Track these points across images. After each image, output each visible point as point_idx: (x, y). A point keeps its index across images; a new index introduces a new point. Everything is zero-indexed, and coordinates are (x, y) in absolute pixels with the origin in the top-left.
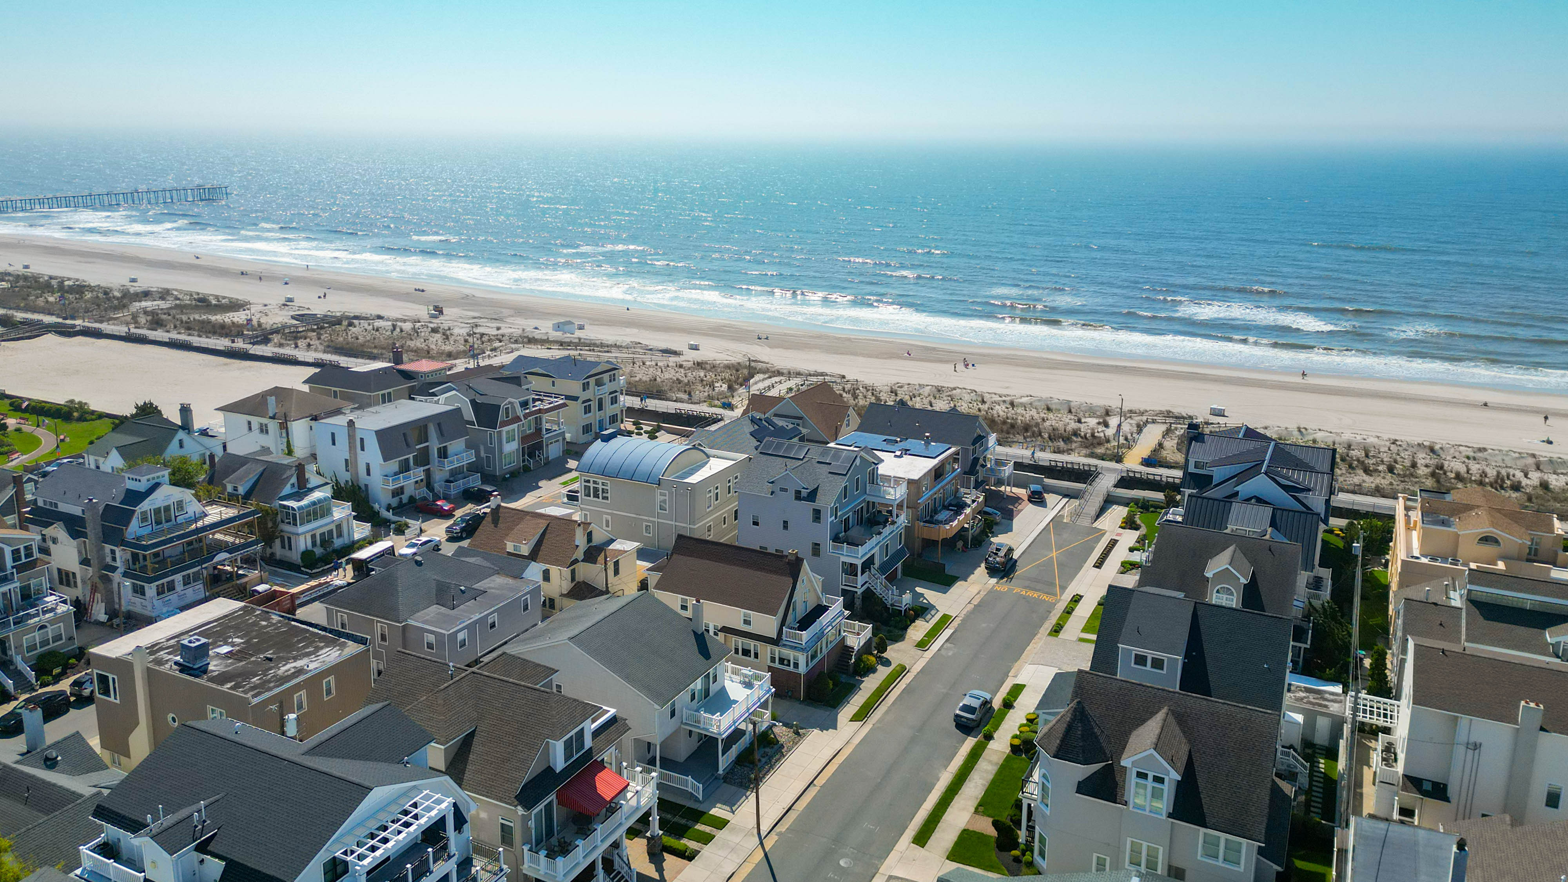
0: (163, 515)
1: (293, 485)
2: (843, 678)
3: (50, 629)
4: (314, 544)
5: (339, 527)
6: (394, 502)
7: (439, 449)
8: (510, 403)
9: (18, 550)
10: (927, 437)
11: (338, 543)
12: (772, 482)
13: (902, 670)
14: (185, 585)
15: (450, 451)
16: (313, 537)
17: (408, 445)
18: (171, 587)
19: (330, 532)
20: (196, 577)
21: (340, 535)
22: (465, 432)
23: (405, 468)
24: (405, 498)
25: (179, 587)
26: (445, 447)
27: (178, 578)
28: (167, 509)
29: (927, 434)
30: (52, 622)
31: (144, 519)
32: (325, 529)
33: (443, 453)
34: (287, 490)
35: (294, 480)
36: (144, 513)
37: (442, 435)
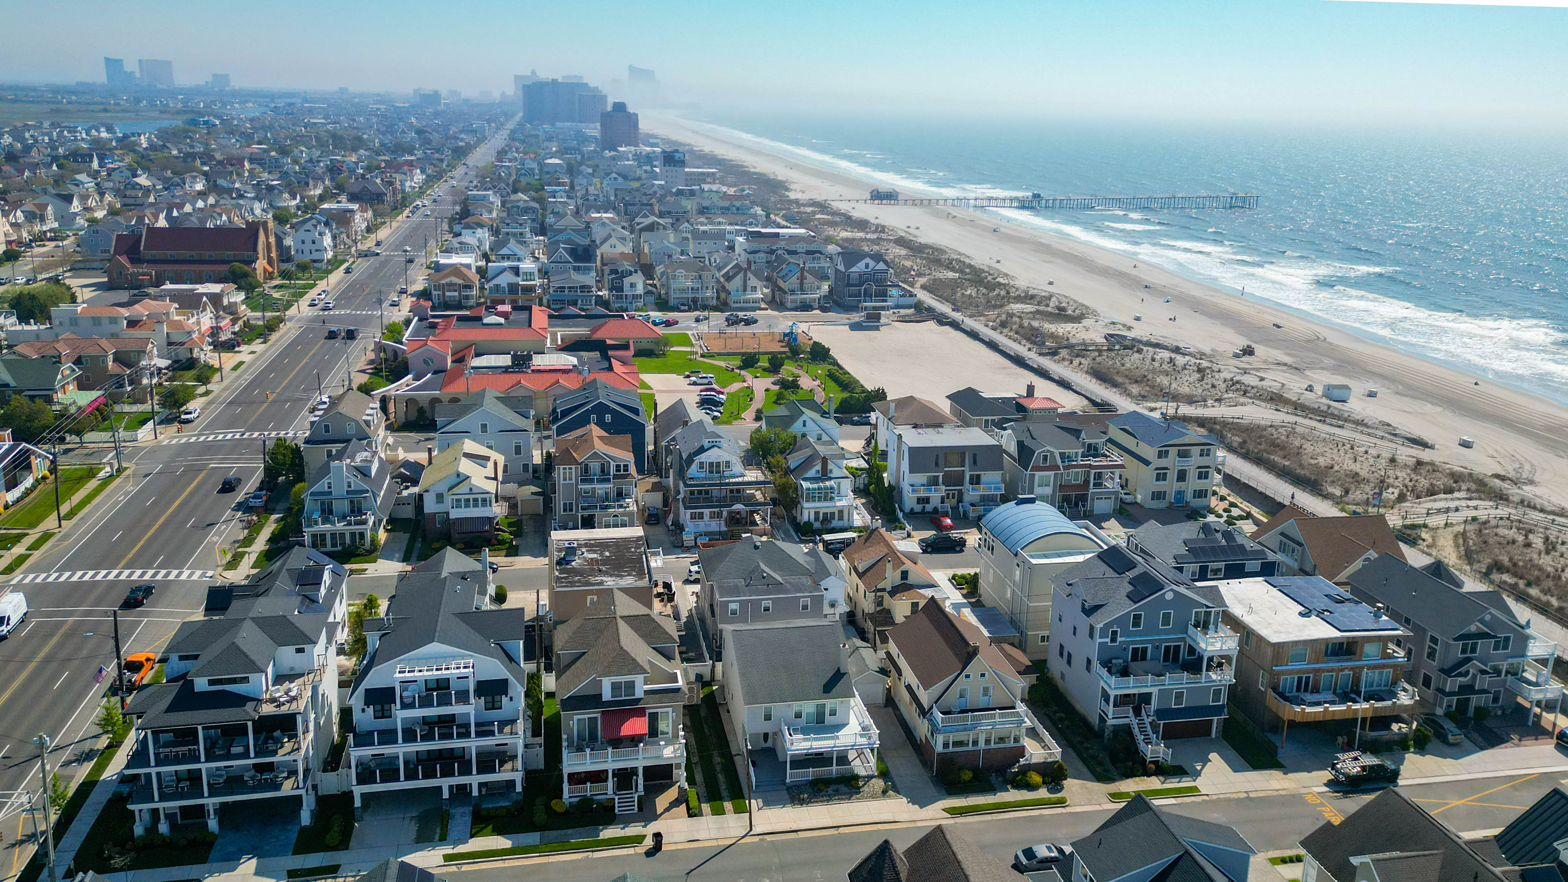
0: (715, 467)
1: (818, 472)
2: (993, 778)
3: (620, 518)
4: (817, 518)
5: (841, 512)
6: (918, 508)
7: (971, 477)
8: (1048, 451)
9: (620, 466)
10: (1379, 608)
11: (835, 523)
12: (1070, 585)
13: (1061, 802)
14: (710, 518)
15: (983, 479)
16: (817, 514)
17: (937, 464)
18: (701, 516)
19: (833, 514)
20: (719, 515)
21: (841, 518)
22: (999, 466)
23: (934, 482)
24: (929, 508)
25: (706, 518)
26: (979, 476)
27: (707, 512)
28: (718, 464)
29: (1380, 605)
30: (623, 514)
31: (701, 467)
32: (828, 511)
33: (976, 480)
34: (812, 473)
35: (818, 467)
36: (701, 463)
37: (975, 463)
